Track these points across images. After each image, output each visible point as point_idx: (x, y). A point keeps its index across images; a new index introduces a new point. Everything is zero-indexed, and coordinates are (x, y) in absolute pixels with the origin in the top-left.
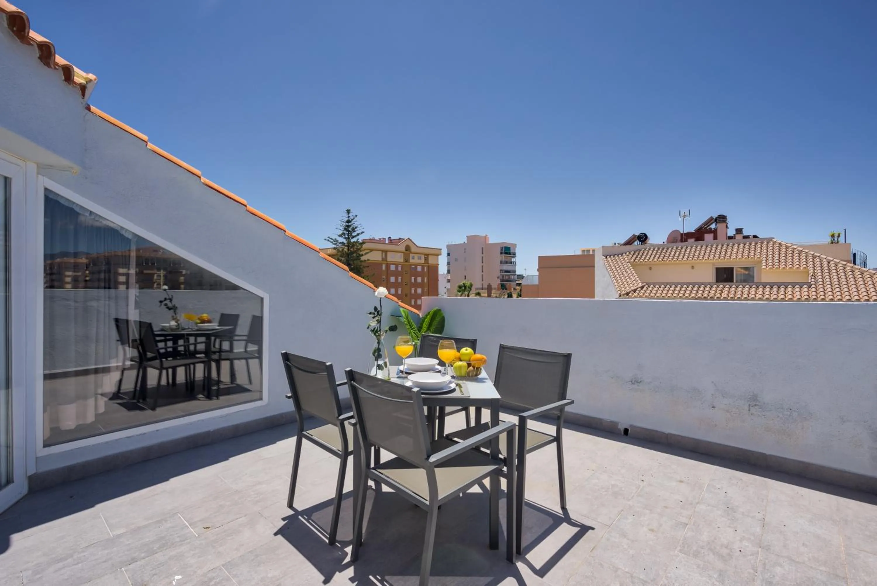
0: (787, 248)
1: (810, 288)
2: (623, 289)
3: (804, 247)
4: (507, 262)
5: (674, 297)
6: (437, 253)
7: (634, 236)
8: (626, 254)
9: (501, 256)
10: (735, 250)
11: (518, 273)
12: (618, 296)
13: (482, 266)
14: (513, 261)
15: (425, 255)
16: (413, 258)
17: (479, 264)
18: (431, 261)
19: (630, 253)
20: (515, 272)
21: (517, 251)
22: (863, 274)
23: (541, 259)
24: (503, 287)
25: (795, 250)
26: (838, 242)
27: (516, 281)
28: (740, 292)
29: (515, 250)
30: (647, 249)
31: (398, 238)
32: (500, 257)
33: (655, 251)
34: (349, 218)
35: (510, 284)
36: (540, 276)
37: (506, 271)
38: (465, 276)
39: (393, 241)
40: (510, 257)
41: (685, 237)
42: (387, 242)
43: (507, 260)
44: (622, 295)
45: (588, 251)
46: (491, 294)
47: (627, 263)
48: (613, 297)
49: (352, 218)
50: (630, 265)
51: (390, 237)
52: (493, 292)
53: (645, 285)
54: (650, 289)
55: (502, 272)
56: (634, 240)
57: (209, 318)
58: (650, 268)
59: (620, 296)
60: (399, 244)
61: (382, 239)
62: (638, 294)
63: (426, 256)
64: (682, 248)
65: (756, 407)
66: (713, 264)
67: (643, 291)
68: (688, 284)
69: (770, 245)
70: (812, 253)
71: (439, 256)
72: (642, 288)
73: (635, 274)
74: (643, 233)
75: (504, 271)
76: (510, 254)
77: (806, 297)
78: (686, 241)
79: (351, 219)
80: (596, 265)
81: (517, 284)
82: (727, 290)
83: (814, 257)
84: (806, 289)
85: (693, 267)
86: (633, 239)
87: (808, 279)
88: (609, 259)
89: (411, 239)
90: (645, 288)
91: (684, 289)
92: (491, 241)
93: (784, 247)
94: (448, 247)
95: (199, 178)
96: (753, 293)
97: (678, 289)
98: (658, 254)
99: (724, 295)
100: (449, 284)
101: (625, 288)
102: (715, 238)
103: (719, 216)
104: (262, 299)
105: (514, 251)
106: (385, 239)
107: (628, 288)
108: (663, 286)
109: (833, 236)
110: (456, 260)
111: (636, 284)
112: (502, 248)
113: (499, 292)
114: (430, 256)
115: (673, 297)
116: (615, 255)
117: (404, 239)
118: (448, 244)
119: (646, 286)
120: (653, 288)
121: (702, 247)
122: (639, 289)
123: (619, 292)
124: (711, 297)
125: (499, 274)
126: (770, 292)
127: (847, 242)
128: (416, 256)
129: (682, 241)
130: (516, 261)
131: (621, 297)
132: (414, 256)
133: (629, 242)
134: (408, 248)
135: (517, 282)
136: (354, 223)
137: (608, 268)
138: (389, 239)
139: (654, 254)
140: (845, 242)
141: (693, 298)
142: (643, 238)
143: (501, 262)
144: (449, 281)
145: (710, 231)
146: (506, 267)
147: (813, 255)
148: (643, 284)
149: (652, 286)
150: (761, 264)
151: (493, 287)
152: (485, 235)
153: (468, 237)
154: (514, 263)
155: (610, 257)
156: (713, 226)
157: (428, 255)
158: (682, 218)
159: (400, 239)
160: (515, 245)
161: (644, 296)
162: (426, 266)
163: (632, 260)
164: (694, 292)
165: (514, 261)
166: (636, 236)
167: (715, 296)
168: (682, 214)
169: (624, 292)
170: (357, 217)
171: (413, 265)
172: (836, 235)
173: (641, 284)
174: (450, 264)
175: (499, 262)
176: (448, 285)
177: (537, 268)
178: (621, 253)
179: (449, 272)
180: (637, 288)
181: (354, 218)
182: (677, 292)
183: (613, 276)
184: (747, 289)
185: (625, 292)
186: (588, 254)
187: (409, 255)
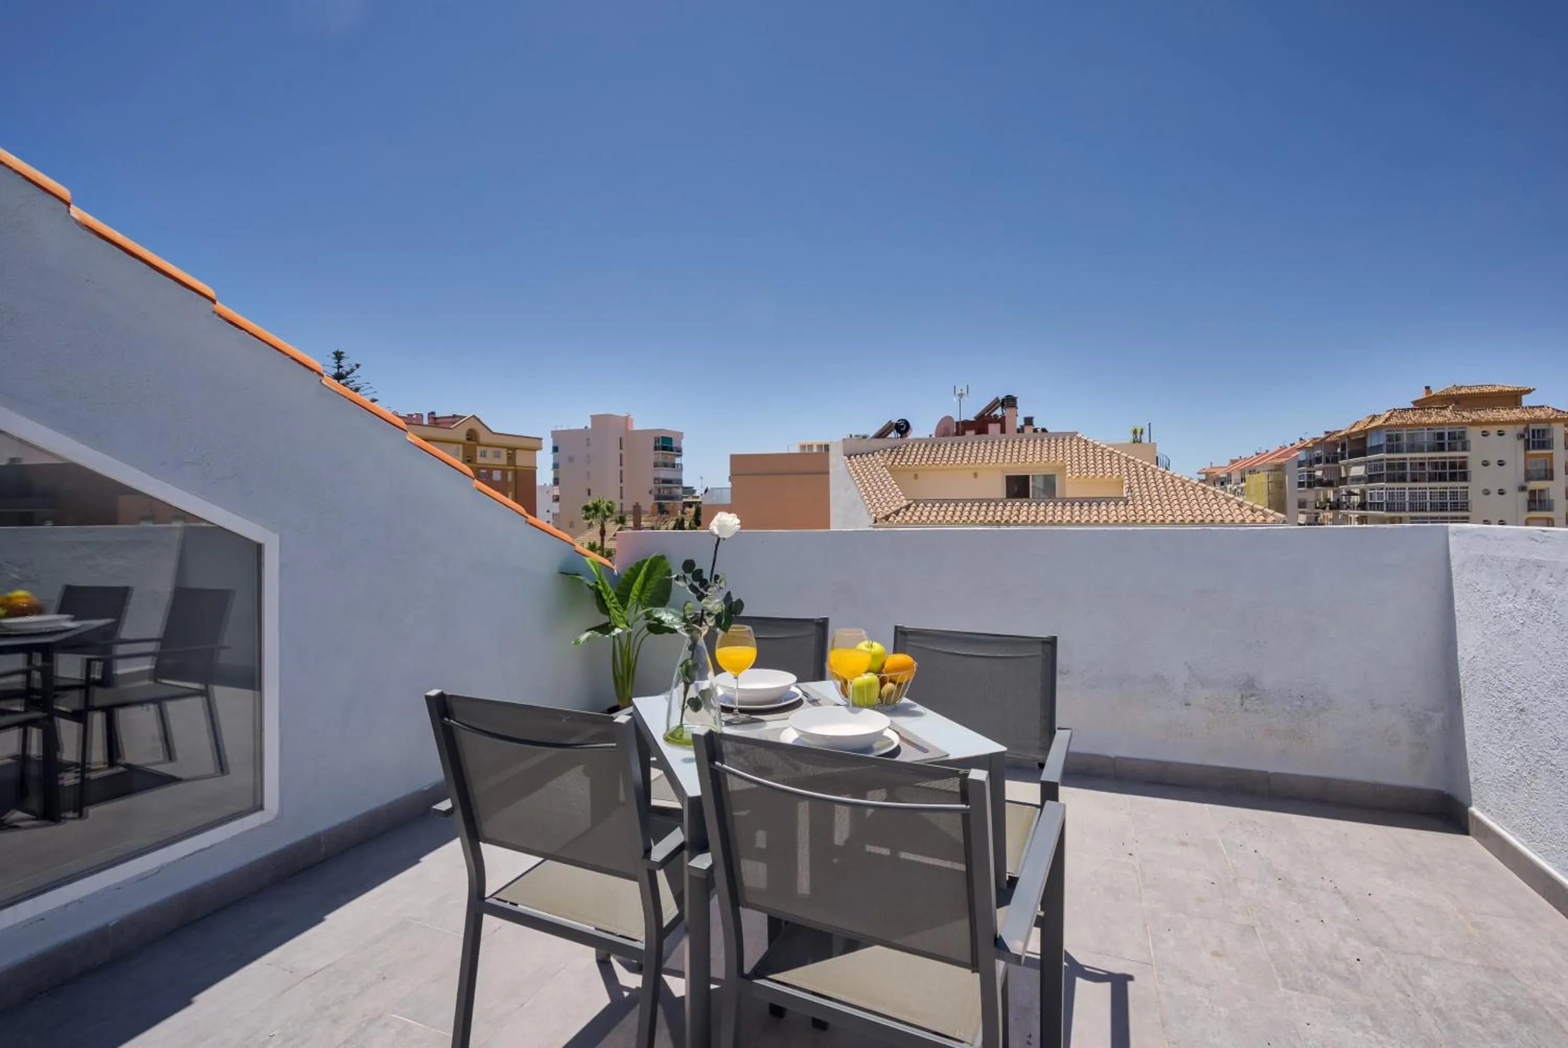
0: (1095, 447)
1: (1127, 504)
2: (879, 510)
3: (1115, 447)
4: (666, 465)
5: (956, 521)
6: (534, 445)
7: (890, 423)
8: (879, 452)
9: (655, 454)
10: (1031, 449)
11: (685, 484)
12: (873, 522)
13: (621, 472)
14: (676, 462)
15: (509, 448)
16: (483, 455)
17: (614, 468)
18: (521, 460)
19: (885, 451)
20: (680, 481)
21: (685, 445)
22: (1184, 485)
23: (735, 459)
24: (662, 510)
25: (1105, 451)
26: (1141, 442)
27: (682, 497)
28: (1042, 513)
29: (680, 443)
30: (910, 446)
31: (451, 415)
32: (653, 456)
33: (922, 449)
34: (341, 370)
35: (674, 504)
36: (733, 489)
37: (665, 481)
38: (589, 491)
39: (438, 421)
40: (673, 456)
41: (963, 427)
42: (426, 422)
43: (666, 461)
44: (878, 520)
45: (811, 446)
46: (641, 521)
47: (882, 467)
48: (865, 524)
49: (347, 368)
50: (886, 471)
51: (433, 413)
52: (643, 519)
53: (912, 504)
54: (920, 509)
55: (657, 482)
56: (890, 430)
57: (35, 600)
58: (916, 476)
59: (876, 522)
60: (453, 426)
61: (414, 416)
62: (903, 519)
63: (510, 452)
64: (959, 445)
65: (1253, 698)
66: (1003, 471)
67: (909, 514)
68: (973, 501)
69: (1074, 443)
70: (1126, 455)
71: (538, 452)
72: (908, 507)
73: (895, 486)
74: (903, 420)
75: (661, 481)
76: (671, 450)
77: (1124, 518)
78: (963, 434)
79: (344, 372)
80: (831, 471)
81: (685, 503)
82: (1025, 510)
83: (1128, 461)
84: (1122, 507)
85: (976, 475)
86: (888, 429)
87: (1122, 493)
88: (854, 460)
89: (478, 416)
90: (912, 509)
91: (967, 509)
92: (637, 426)
93: (1091, 447)
94: (555, 434)
95: (65, 206)
96: (1059, 513)
97: (959, 508)
98: (927, 453)
99: (1023, 518)
100: (557, 505)
101: (883, 509)
102: (1003, 431)
103: (1007, 396)
104: (259, 547)
105: (677, 446)
106: (422, 415)
107: (886, 509)
108: (938, 505)
109: (1135, 432)
110: (571, 459)
111: (898, 503)
112: (657, 440)
113: (655, 518)
114: (518, 451)
115: (953, 521)
116: (863, 454)
117: (465, 417)
118: (554, 429)
119: (914, 505)
120: (923, 509)
121: (986, 443)
122: (903, 510)
123: (874, 515)
124: (1006, 521)
125: (652, 486)
126: (1080, 512)
127: (1152, 441)
128: (490, 452)
129: (957, 434)
130: (682, 463)
131: (877, 524)
132: (485, 452)
133: (883, 433)
134: (472, 435)
135: (685, 500)
136: (353, 381)
137: (854, 475)
138: (431, 416)
139: (920, 453)
140: (1150, 441)
141: (982, 523)
142: (903, 428)
143: (656, 465)
144: (556, 499)
145: (995, 420)
146: (665, 474)
147: (1126, 458)
148: (910, 502)
149: (922, 504)
150: (1066, 471)
151: (643, 509)
152: (625, 415)
153: (593, 418)
154: (680, 466)
155: (855, 456)
156: (998, 412)
157: (514, 449)
158: (958, 398)
159: (454, 416)
160: (681, 435)
161: (912, 522)
162: (510, 470)
163: (890, 463)
164: (983, 513)
165: (679, 463)
166: (892, 424)
167: (1011, 519)
168: (958, 392)
169: (880, 516)
170: (360, 367)
171: (483, 468)
172: (1139, 431)
173: (905, 501)
174: (557, 468)
175: (653, 465)
176: (556, 508)
177: (729, 474)
178: (872, 450)
179: (556, 481)
180: (900, 509)
181: (352, 371)
182: (958, 513)
183: (862, 489)
184: (1051, 508)
185: (883, 516)
186: (810, 452)
187: (476, 449)
